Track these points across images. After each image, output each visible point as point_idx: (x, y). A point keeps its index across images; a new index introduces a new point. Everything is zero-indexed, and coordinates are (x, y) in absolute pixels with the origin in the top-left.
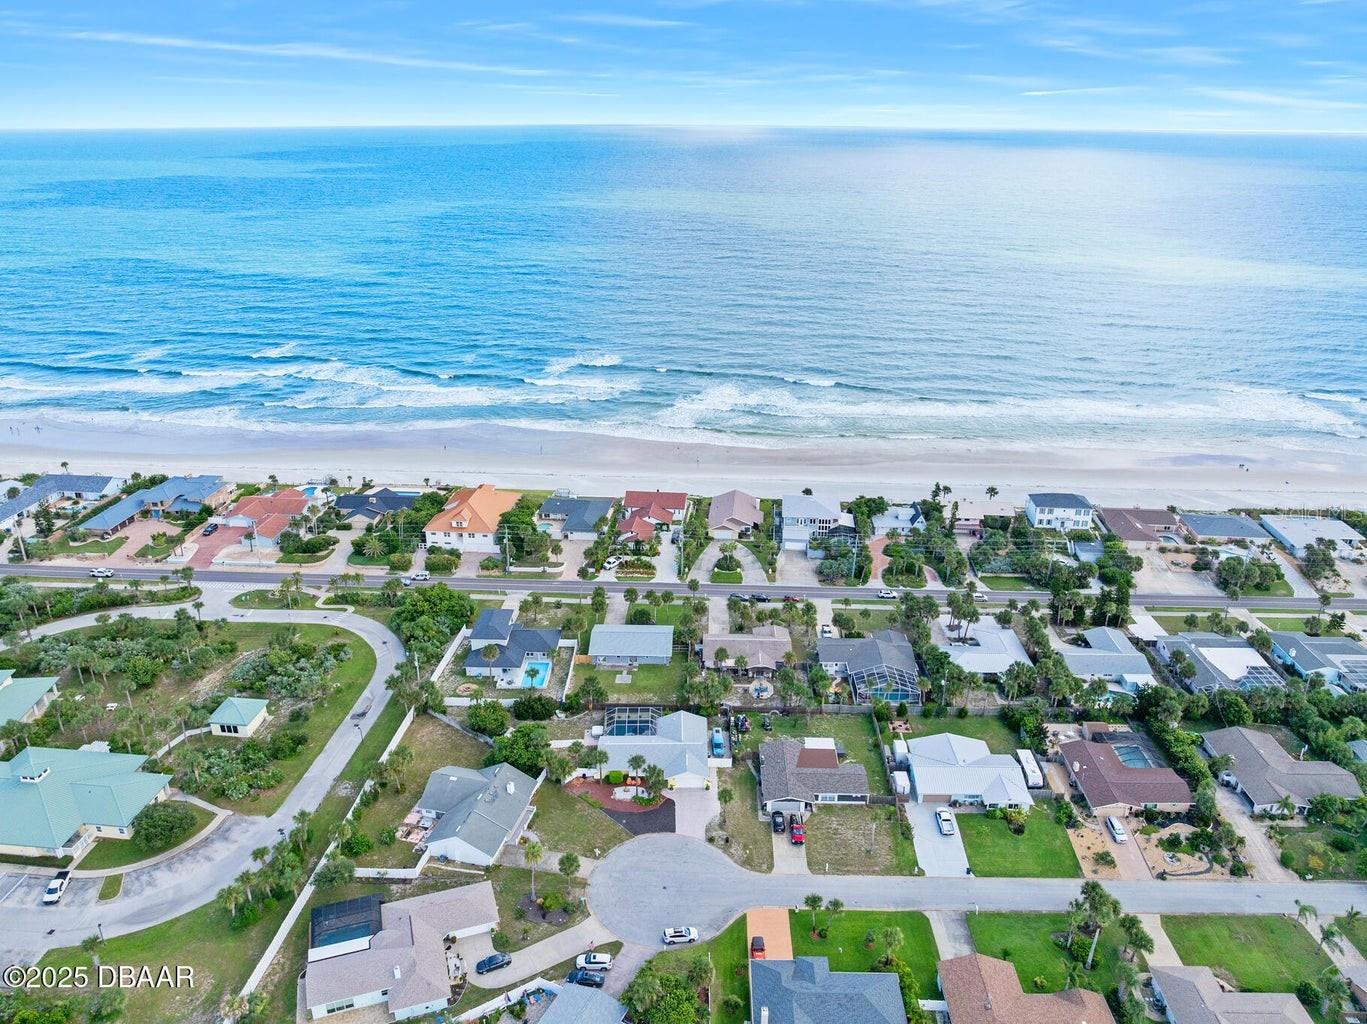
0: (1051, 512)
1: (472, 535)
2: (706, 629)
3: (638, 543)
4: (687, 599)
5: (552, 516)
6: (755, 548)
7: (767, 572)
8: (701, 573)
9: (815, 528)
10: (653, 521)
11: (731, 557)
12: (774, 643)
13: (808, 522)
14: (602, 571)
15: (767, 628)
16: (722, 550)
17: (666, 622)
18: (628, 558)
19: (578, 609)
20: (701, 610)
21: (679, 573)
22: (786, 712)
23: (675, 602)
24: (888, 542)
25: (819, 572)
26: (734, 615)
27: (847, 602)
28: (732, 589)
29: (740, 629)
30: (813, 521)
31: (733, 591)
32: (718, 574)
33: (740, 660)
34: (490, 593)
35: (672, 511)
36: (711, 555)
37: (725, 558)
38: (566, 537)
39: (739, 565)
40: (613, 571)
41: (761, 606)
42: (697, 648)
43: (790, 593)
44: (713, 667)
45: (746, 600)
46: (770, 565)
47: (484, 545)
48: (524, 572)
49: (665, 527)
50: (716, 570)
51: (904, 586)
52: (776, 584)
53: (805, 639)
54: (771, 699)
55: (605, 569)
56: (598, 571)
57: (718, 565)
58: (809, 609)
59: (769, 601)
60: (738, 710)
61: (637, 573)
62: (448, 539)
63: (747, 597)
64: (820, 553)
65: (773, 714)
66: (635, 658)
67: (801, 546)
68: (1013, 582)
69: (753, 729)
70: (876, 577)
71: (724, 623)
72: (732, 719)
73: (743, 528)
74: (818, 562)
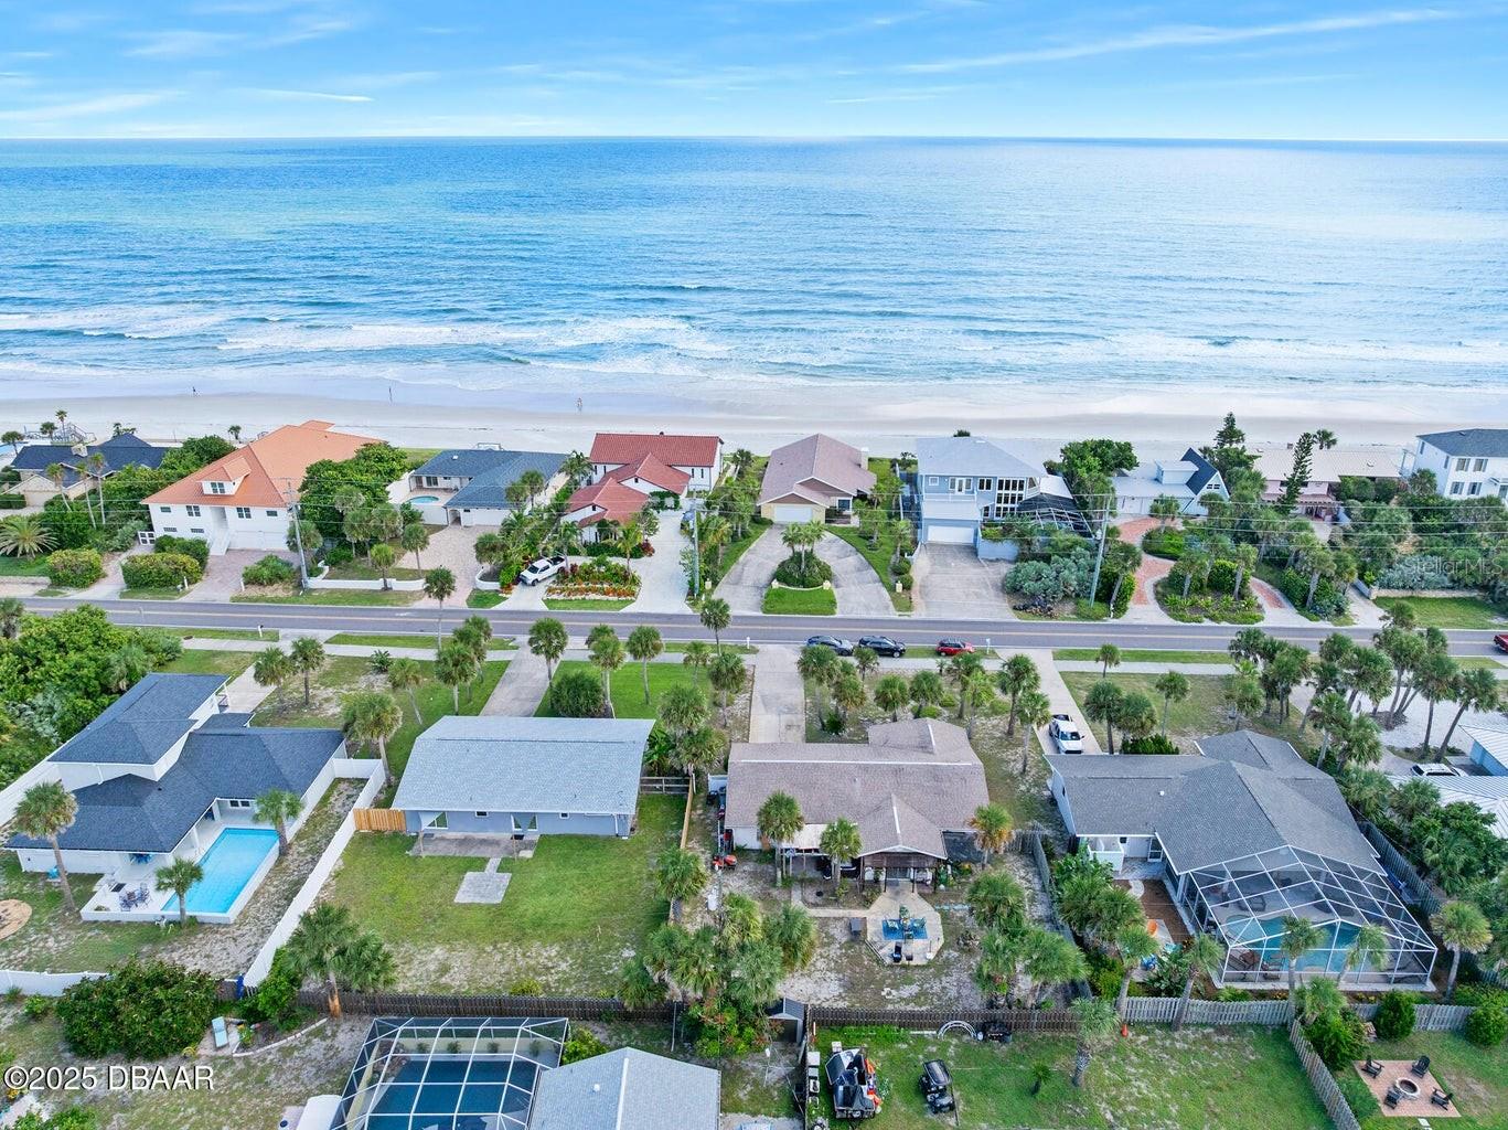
0: (1480, 466)
1: (244, 512)
2: (744, 726)
3: (603, 526)
4: (696, 647)
5: (442, 483)
6: (863, 540)
7: (892, 589)
8: (740, 595)
9: (989, 498)
10: (645, 488)
11: (810, 556)
12: (935, 774)
13: (975, 485)
14: (517, 589)
15: (905, 726)
16: (790, 540)
17: (637, 710)
18: (582, 561)
19: (400, 675)
20: (728, 676)
21: (691, 592)
22: (995, 1025)
23: (663, 657)
24: (1155, 524)
25: (1012, 589)
26: (818, 690)
27: (1108, 655)
28: (812, 626)
29: (830, 728)
30: (985, 484)
31: (814, 630)
32: (779, 594)
33: (839, 834)
34: (242, 635)
35: (688, 470)
36: (767, 553)
37: (797, 558)
38: (457, 520)
39: (827, 574)
40: (542, 588)
41: (886, 666)
42: (714, 783)
43: (953, 637)
44: (755, 844)
45: (848, 653)
46: (897, 574)
47: (269, 532)
48: (339, 590)
49: (670, 502)
50: (775, 584)
51: (1212, 618)
52: (915, 615)
53: (1008, 755)
54: (939, 966)
55: (525, 583)
56: (507, 587)
57: (782, 574)
58: (1019, 672)
59: (902, 653)
60: (832, 1022)
61: (595, 591)
62: (195, 522)
63: (847, 645)
64: (1008, 548)
65: (952, 1032)
66: (532, 820)
67: (963, 536)
68: (1459, 610)
69: (887, 1103)
70: (1141, 600)
71: (791, 710)
72: (814, 1058)
73: (835, 501)
74: (1005, 569)
